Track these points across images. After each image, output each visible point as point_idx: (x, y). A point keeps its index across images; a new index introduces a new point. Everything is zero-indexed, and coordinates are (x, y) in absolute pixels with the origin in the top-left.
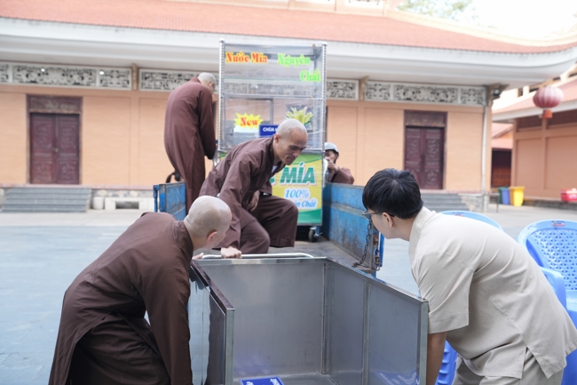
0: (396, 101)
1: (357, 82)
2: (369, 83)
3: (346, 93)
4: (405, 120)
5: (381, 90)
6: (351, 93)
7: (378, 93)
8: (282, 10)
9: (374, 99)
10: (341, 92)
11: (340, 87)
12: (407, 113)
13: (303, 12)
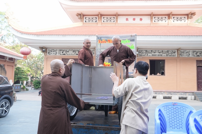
0: (193, 56)
1: (176, 50)
2: (181, 50)
3: (172, 54)
4: (197, 64)
5: (186, 53)
6: (174, 54)
7: (185, 54)
8: (148, 26)
9: (183, 56)
10: (170, 54)
11: (169, 52)
12: (197, 61)
13: (156, 26)
